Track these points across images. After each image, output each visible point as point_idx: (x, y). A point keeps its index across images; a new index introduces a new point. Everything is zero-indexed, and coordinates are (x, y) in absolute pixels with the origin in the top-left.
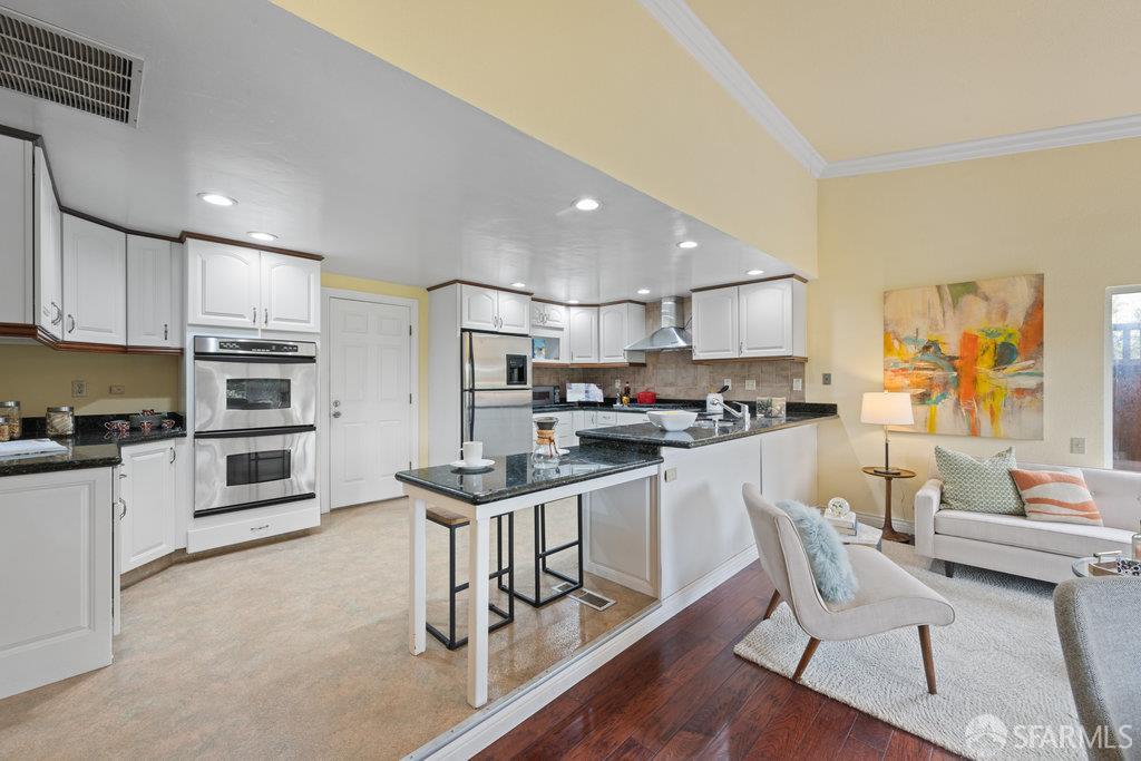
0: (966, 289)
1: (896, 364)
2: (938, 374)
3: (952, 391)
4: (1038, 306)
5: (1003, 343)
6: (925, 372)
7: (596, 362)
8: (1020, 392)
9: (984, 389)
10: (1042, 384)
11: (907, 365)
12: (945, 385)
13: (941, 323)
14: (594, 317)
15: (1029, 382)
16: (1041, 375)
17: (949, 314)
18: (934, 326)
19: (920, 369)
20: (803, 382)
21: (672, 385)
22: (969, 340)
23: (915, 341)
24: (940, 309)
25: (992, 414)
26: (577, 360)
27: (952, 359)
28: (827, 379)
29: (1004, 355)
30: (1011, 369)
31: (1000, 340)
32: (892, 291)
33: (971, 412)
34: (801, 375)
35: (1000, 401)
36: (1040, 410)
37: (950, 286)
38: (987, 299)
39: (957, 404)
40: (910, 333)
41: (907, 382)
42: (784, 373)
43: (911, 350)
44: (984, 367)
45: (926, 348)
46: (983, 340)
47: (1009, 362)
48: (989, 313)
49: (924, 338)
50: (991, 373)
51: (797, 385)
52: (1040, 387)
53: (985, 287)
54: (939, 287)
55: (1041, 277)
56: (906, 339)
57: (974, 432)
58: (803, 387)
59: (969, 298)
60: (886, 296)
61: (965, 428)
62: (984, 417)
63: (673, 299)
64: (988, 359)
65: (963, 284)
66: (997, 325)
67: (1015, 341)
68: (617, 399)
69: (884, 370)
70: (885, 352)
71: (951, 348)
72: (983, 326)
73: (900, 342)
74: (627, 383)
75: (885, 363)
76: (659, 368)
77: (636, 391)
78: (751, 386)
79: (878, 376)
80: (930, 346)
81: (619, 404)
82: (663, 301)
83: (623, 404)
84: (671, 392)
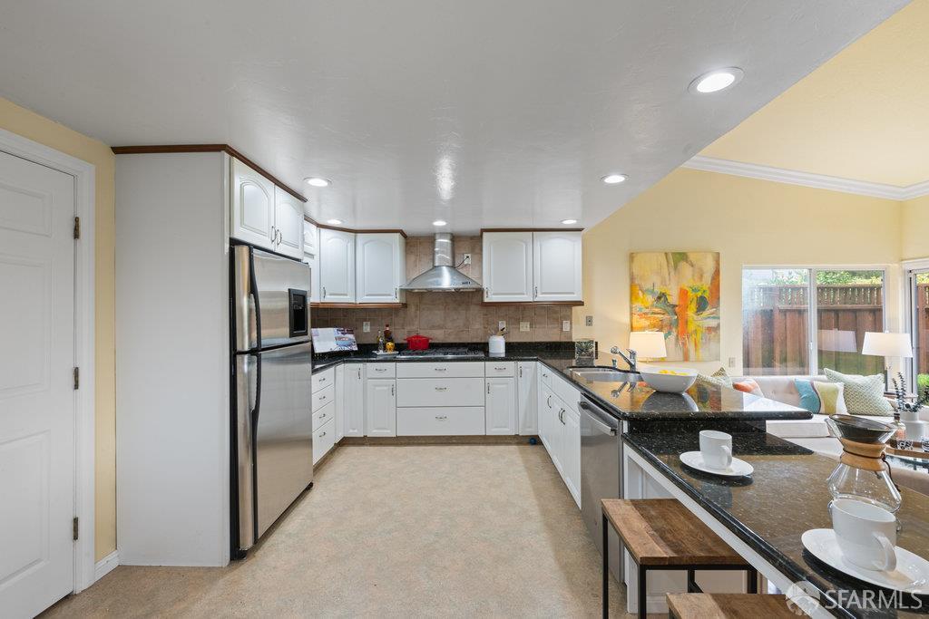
0: (682, 257)
1: (641, 309)
2: (666, 317)
3: (674, 330)
4: (717, 272)
5: (701, 297)
6: (659, 316)
7: (354, 301)
8: (709, 329)
9: (691, 327)
10: (719, 325)
11: (647, 311)
12: (670, 326)
13: (667, 279)
14: (350, 245)
15: (713, 323)
16: (719, 318)
17: (672, 273)
18: (663, 283)
19: (655, 313)
20: (571, 324)
21: (440, 327)
22: (683, 293)
23: (652, 292)
24: (666, 270)
25: (696, 345)
26: (329, 299)
27: (675, 306)
28: (589, 321)
29: (702, 305)
30: (705, 314)
31: (700, 294)
32: (637, 253)
33: (684, 344)
34: (569, 318)
35: (699, 335)
36: (719, 342)
37: (674, 254)
38: (693, 266)
39: (677, 339)
40: (649, 286)
41: (647, 323)
42: (554, 315)
43: (650, 299)
44: (691, 312)
45: (659, 298)
46: (691, 294)
47: (704, 310)
48: (693, 275)
49: (658, 290)
50: (695, 317)
51: (566, 327)
52: (718, 327)
53: (692, 257)
54: (666, 254)
55: (718, 254)
56: (647, 290)
57: (686, 358)
58: (571, 328)
59: (683, 265)
60: (632, 257)
61: (681, 356)
62: (691, 347)
63: (449, 236)
64: (693, 307)
65: (680, 254)
66: (697, 284)
67: (706, 295)
68: (376, 347)
69: (631, 314)
70: (631, 300)
71: (673, 298)
72: (691, 284)
73: (643, 292)
74: (387, 326)
75: (631, 308)
76: (423, 309)
77: (401, 336)
78: (525, 327)
79: (626, 319)
80: (661, 297)
81: (381, 352)
82: (437, 237)
83: (389, 352)
84: (438, 336)
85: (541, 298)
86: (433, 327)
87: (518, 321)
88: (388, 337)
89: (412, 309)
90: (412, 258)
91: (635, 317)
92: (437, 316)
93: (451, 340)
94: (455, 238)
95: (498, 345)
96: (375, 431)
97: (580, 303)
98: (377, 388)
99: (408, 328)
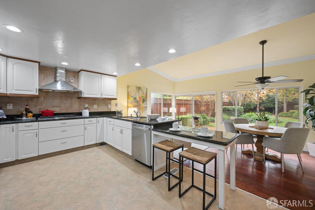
2: (136, 104)
4: (147, 93)
9: (142, 107)
11: (131, 102)
12: (137, 106)
15: (146, 106)
16: (147, 104)
17: (138, 92)
18: (136, 95)
19: (133, 103)
20: (111, 105)
21: (58, 107)
22: (140, 98)
23: (133, 97)
24: (136, 91)
27: (138, 101)
28: (116, 105)
29: (144, 101)
30: (145, 103)
31: (143, 98)
33: (140, 111)
35: (143, 109)
38: (142, 91)
40: (132, 95)
41: (132, 105)
42: (106, 103)
43: (132, 99)
44: (141, 103)
45: (135, 99)
46: (141, 98)
48: (142, 93)
51: (109, 106)
53: (142, 89)
54: (136, 87)
55: (147, 88)
57: (140, 115)
58: (111, 107)
59: (140, 90)
60: (128, 87)
62: (141, 112)
63: (64, 70)
64: (142, 101)
65: (139, 87)
66: (143, 96)
67: (144, 99)
68: (21, 116)
69: (128, 103)
70: (128, 99)
71: (138, 99)
72: (141, 95)
73: (131, 97)
74: (27, 106)
75: (128, 101)
76: (49, 99)
77: (36, 111)
78: (95, 106)
79: (126, 104)
80: (135, 98)
81: (24, 118)
82: (58, 69)
83: (29, 118)
84: (57, 110)
85: (104, 97)
86: (54, 107)
87: (93, 105)
88: (28, 111)
89: (42, 98)
90: (43, 76)
91: (129, 104)
92: (56, 102)
93: (63, 112)
94: (67, 71)
95: (86, 113)
96: (24, 156)
97: (116, 99)
98: (26, 135)
99: (38, 107)
